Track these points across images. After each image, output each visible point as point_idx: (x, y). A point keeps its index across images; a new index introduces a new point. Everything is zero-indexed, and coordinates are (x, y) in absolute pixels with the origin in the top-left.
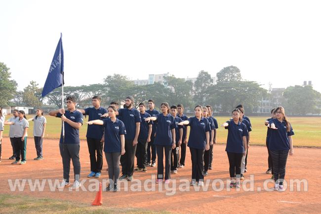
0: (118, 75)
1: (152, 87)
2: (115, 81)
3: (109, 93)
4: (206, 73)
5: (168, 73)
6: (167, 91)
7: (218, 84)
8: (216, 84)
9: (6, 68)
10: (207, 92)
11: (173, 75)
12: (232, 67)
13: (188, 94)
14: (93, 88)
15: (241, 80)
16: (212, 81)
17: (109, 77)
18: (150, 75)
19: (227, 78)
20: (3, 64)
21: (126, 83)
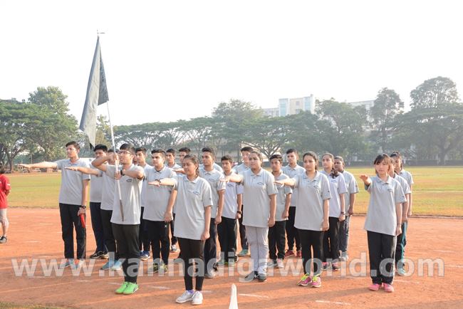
0: (237, 101)
1: (298, 120)
2: (232, 112)
3: (224, 131)
4: (391, 93)
5: (312, 95)
6: (323, 125)
7: (414, 110)
8: (410, 110)
9: (62, 96)
10: (393, 125)
11: (332, 98)
12: (440, 78)
13: (361, 130)
14: (197, 124)
15: (457, 101)
16: (402, 104)
17: (222, 105)
18: (280, 100)
19: (431, 100)
20: (56, 89)
21: (251, 114)
